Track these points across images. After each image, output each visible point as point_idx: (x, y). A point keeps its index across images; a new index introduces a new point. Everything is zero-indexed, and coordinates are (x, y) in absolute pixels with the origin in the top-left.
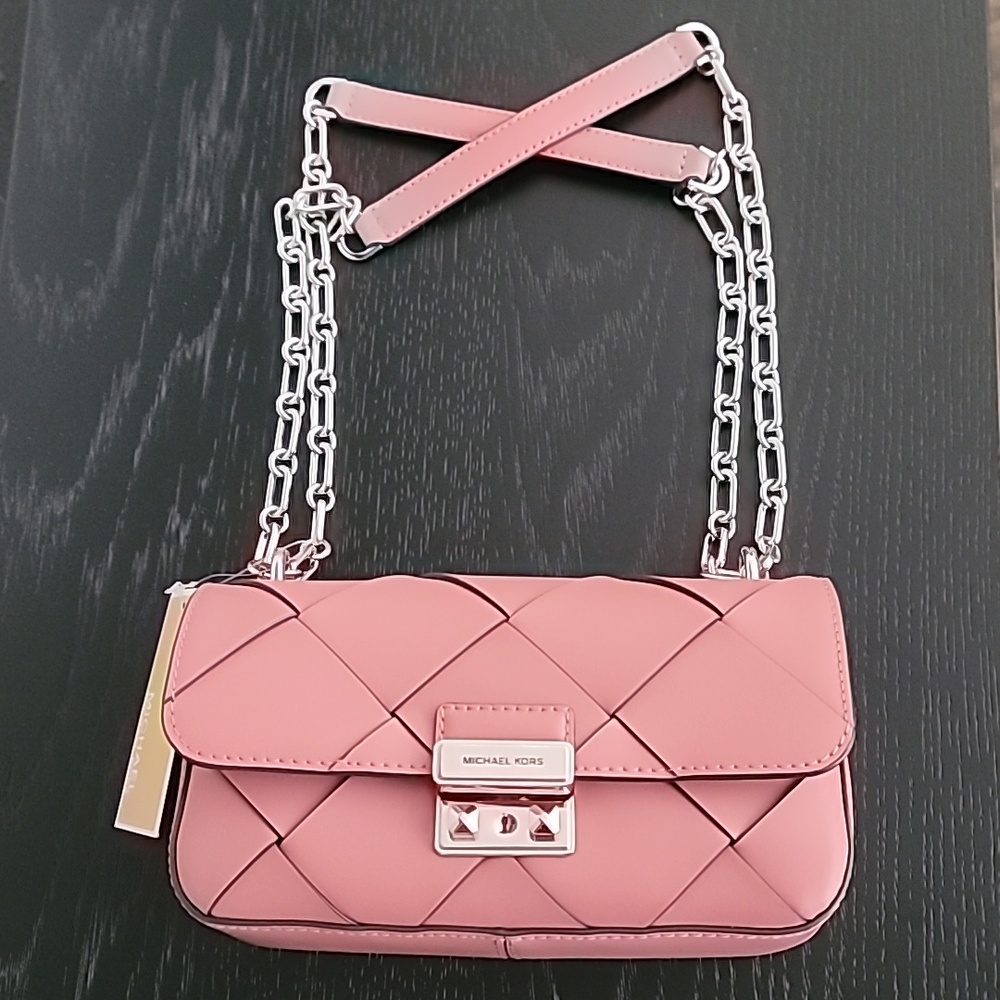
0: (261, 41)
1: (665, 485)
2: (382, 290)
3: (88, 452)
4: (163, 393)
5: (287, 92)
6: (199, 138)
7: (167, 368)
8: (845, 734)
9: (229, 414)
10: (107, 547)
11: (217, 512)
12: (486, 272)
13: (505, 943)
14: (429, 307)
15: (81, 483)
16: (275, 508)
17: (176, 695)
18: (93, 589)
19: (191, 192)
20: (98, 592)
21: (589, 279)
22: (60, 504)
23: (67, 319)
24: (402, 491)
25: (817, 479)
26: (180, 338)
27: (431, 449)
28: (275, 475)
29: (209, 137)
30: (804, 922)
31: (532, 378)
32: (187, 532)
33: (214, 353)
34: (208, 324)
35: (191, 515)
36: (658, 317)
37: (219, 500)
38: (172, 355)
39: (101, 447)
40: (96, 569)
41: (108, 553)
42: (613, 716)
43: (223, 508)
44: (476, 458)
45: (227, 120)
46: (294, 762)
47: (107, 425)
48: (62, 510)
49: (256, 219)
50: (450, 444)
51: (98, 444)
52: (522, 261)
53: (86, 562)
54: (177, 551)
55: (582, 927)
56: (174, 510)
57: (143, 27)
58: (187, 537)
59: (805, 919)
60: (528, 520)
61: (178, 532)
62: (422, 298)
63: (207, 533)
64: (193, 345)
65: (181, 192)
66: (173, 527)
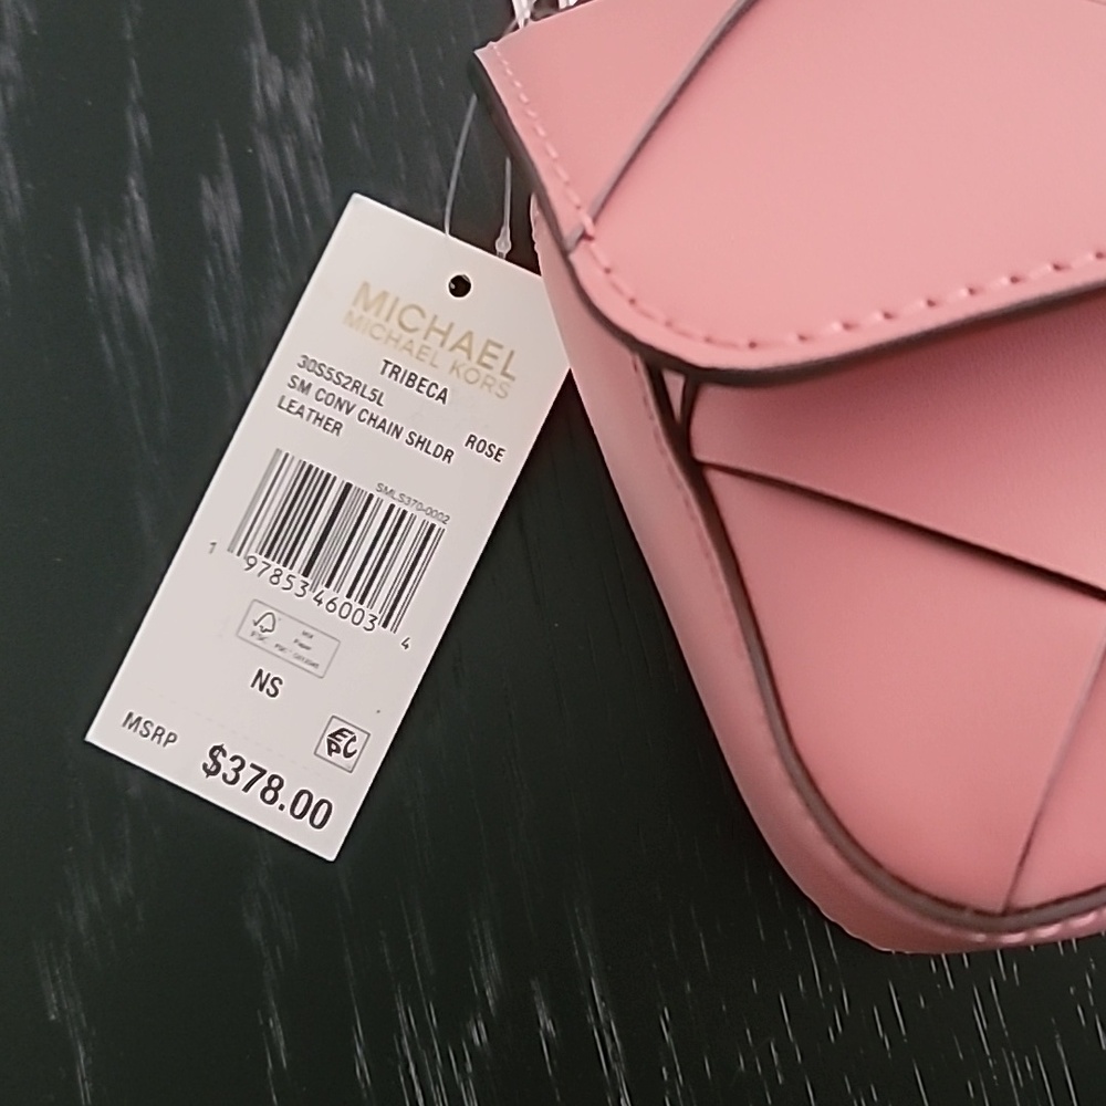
10: (125, 189)
18: (126, 302)
32: (310, 95)
35: (304, 50)
40: (116, 254)
41: (133, 204)
53: (84, 243)
54: (300, 147)
56: (259, 51)
58: (314, 108)
63: (360, 80)
66: (274, 98)
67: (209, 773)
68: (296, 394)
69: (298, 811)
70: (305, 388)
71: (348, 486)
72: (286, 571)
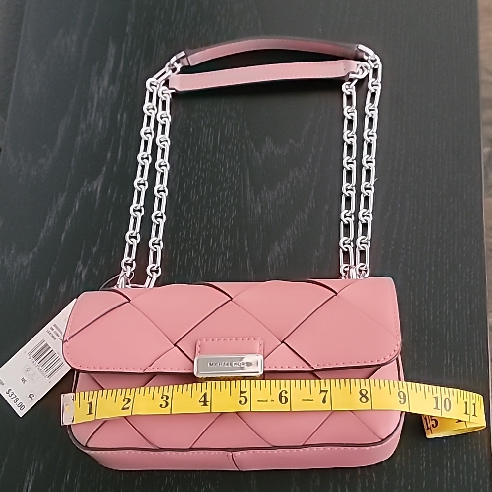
0: (129, 45)
1: (318, 251)
2: (183, 158)
3: (39, 235)
4: (77, 207)
5: (141, 67)
6: (99, 88)
7: (79, 195)
8: (397, 345)
9: (108, 217)
10: (47, 280)
11: (100, 263)
12: (233, 150)
13: (232, 455)
14: (206, 166)
15: (36, 250)
16: (129, 258)
17: (70, 339)
18: (39, 300)
19: (94, 113)
20: (42, 301)
21: (283, 153)
22: (25, 260)
23: (33, 172)
24: (190, 253)
25: (393, 248)
26: (86, 181)
27: (204, 233)
28: (129, 243)
29: (104, 88)
30: (380, 440)
31: (254, 200)
32: (85, 273)
33: (102, 188)
34: (99, 175)
35: (88, 265)
36: (316, 171)
37: (101, 258)
38: (82, 189)
39: (46, 232)
40: (41, 290)
41: (47, 283)
42: (283, 342)
43: (103, 262)
44: (226, 237)
45: (112, 81)
46: (127, 369)
47: (50, 222)
48: (26, 262)
49: (124, 126)
50: (213, 231)
51: (45, 231)
52: (251, 145)
53: (36, 287)
54: (80, 282)
55: (271, 446)
56: (80, 263)
57: (75, 38)
58: (85, 275)
59: (380, 439)
60: (250, 268)
61: (81, 274)
62: (202, 162)
63: (95, 273)
64: (92, 185)
65: (90, 113)
66: (79, 271)
67: (7, 393)
68: (50, 330)
69: (19, 406)
70: (53, 329)
71: (52, 350)
72: (35, 361)
